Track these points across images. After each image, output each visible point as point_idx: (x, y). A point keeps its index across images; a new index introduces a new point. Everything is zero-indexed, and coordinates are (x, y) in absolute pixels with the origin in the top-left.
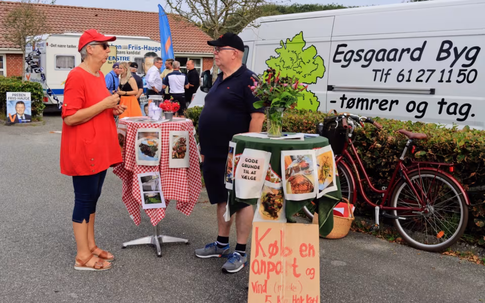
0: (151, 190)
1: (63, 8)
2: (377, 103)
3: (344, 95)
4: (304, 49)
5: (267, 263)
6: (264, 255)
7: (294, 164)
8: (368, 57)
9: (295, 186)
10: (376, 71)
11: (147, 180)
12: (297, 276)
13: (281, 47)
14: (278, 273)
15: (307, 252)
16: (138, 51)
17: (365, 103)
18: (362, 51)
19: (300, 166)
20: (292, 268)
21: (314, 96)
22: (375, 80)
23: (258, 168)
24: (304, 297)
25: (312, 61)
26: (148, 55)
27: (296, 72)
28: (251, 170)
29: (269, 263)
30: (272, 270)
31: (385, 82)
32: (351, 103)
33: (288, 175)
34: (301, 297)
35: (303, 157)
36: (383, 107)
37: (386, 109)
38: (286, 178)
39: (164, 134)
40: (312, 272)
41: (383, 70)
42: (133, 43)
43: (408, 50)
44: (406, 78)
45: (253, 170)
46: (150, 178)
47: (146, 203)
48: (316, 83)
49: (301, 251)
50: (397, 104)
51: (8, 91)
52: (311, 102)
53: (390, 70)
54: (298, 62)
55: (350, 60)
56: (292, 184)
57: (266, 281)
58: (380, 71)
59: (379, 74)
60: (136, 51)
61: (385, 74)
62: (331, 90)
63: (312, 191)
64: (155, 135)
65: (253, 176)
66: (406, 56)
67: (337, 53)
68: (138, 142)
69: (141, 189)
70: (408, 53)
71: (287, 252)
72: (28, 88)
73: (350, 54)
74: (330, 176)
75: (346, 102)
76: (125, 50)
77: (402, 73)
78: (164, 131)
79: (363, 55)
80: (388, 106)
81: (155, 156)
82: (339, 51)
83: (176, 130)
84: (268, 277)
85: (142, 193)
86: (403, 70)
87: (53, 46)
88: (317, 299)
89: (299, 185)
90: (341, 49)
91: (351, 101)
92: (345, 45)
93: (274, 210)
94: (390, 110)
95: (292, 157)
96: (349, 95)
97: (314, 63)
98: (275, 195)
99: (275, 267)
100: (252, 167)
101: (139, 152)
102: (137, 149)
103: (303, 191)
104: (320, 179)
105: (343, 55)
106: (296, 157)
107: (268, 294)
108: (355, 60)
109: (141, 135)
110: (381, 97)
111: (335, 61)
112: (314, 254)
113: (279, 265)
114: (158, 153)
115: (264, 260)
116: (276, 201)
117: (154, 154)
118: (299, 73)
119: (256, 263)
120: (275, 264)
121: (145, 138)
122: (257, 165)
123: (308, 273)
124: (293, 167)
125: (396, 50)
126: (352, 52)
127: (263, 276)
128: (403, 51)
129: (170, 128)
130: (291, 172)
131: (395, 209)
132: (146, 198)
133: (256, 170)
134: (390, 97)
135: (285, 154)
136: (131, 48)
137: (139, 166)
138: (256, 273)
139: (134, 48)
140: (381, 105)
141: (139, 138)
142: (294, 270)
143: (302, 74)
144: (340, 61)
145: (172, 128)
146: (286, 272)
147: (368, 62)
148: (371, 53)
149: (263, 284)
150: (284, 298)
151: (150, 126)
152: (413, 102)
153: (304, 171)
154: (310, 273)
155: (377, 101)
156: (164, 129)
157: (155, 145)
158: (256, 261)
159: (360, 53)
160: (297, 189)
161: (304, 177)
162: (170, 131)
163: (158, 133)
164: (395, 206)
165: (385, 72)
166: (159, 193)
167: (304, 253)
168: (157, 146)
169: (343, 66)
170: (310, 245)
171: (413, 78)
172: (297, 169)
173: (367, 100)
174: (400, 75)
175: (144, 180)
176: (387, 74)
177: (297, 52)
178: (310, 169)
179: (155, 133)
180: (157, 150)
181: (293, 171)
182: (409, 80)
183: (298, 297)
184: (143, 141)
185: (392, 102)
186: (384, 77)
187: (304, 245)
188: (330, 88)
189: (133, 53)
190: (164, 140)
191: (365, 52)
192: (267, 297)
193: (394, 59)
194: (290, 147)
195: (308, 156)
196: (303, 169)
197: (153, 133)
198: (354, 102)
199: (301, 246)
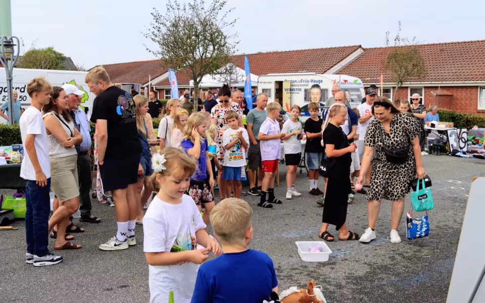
16: (307, 84)
26: (314, 86)
42: (304, 78)
60: (305, 83)
76: (299, 84)
87: (261, 83)
136: (302, 82)
189: (304, 85)
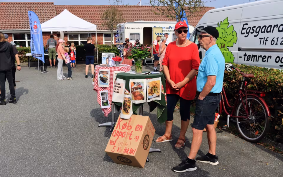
0: (105, 99)
1: (147, 7)
2: (261, 58)
3: (245, 53)
4: (228, 27)
5: (119, 132)
6: (120, 128)
7: (135, 86)
8: (257, 31)
9: (135, 96)
10: (261, 39)
11: (104, 94)
12: (130, 139)
13: (218, 26)
14: (122, 137)
15: (139, 129)
17: (255, 57)
18: (255, 27)
19: (138, 87)
20: (129, 135)
21: (232, 54)
22: (260, 44)
23: (120, 88)
24: (130, 149)
25: (231, 34)
27: (224, 40)
28: (117, 88)
29: (121, 132)
30: (120, 136)
31: (265, 45)
32: (249, 58)
33: (132, 91)
34: (128, 149)
35: (140, 83)
36: (264, 60)
37: (265, 61)
38: (132, 93)
39: (111, 72)
40: (138, 138)
41: (265, 38)
43: (277, 26)
44: (275, 43)
45: (118, 88)
46: (105, 93)
47: (103, 105)
48: (233, 47)
49: (136, 128)
50: (271, 58)
51: (103, 52)
52: (231, 57)
53: (268, 38)
54: (225, 35)
55: (249, 33)
56: (134, 95)
57: (116, 140)
58: (263, 38)
59: (262, 40)
61: (265, 41)
62: (240, 50)
63: (143, 99)
64: (107, 73)
65: (118, 91)
66: (276, 29)
67: (243, 29)
68: (99, 76)
69: (101, 99)
70: (277, 27)
71: (130, 128)
72: (113, 50)
73: (249, 29)
74: (157, 92)
75: (246, 57)
76: (167, 30)
77: (273, 40)
78: (111, 71)
79: (255, 29)
80: (266, 59)
81: (107, 82)
82: (244, 28)
83: (117, 70)
84: (118, 138)
85: (102, 100)
86: (274, 38)
88: (135, 150)
89: (137, 96)
90: (245, 27)
91: (249, 57)
92: (247, 24)
93: (126, 108)
94: (267, 62)
95: (134, 82)
96: (248, 53)
97: (232, 35)
98: (127, 101)
99: (122, 134)
100: (118, 87)
101: (99, 81)
102: (99, 79)
103: (139, 99)
104: (150, 93)
105: (246, 30)
106: (136, 83)
107: (115, 146)
108: (252, 33)
109: (101, 73)
110: (263, 54)
111: (242, 33)
112: (141, 130)
113: (124, 133)
114: (108, 81)
115: (119, 131)
116: (127, 104)
117: (106, 82)
118: (225, 41)
119: (115, 132)
120: (123, 133)
121: (102, 74)
122: (120, 86)
123: (135, 138)
124: (135, 88)
125: (271, 26)
126: (250, 28)
127: (116, 137)
128: (275, 26)
129: (114, 70)
130: (134, 90)
131: (237, 117)
132: (103, 103)
133: (119, 88)
134: (267, 54)
135: (131, 81)
136: (171, 28)
137: (100, 87)
138: (113, 136)
139: (172, 28)
140: (263, 59)
141: (100, 74)
142: (130, 136)
143: (227, 41)
144: (244, 33)
145: (115, 69)
146: (126, 137)
147: (257, 34)
148: (259, 28)
149: (114, 141)
150: (121, 148)
151: (107, 68)
152: (279, 57)
153: (140, 89)
154: (136, 138)
155: (261, 56)
156: (111, 70)
157: (106, 77)
158: (115, 131)
159: (254, 28)
160: (136, 98)
161: (140, 92)
162: (114, 71)
163: (108, 72)
164: (237, 115)
165: (265, 39)
166: (107, 101)
167: (137, 129)
168: (107, 78)
169: (246, 36)
170: (141, 125)
171: (279, 43)
172: (136, 89)
173: (256, 56)
174: (272, 41)
175: (102, 94)
176: (266, 40)
177: (225, 29)
178: (142, 89)
179: (107, 71)
180: (107, 80)
181: (135, 89)
182: (277, 44)
183: (127, 149)
184: (101, 75)
185: (269, 57)
186: (265, 42)
187: (138, 125)
188: (240, 49)
189: (172, 31)
190: (111, 75)
191: (256, 28)
192: (114, 147)
193: (270, 32)
194: (134, 78)
195: (142, 82)
196: (139, 88)
197: (106, 71)
198: (250, 57)
199: (137, 126)
